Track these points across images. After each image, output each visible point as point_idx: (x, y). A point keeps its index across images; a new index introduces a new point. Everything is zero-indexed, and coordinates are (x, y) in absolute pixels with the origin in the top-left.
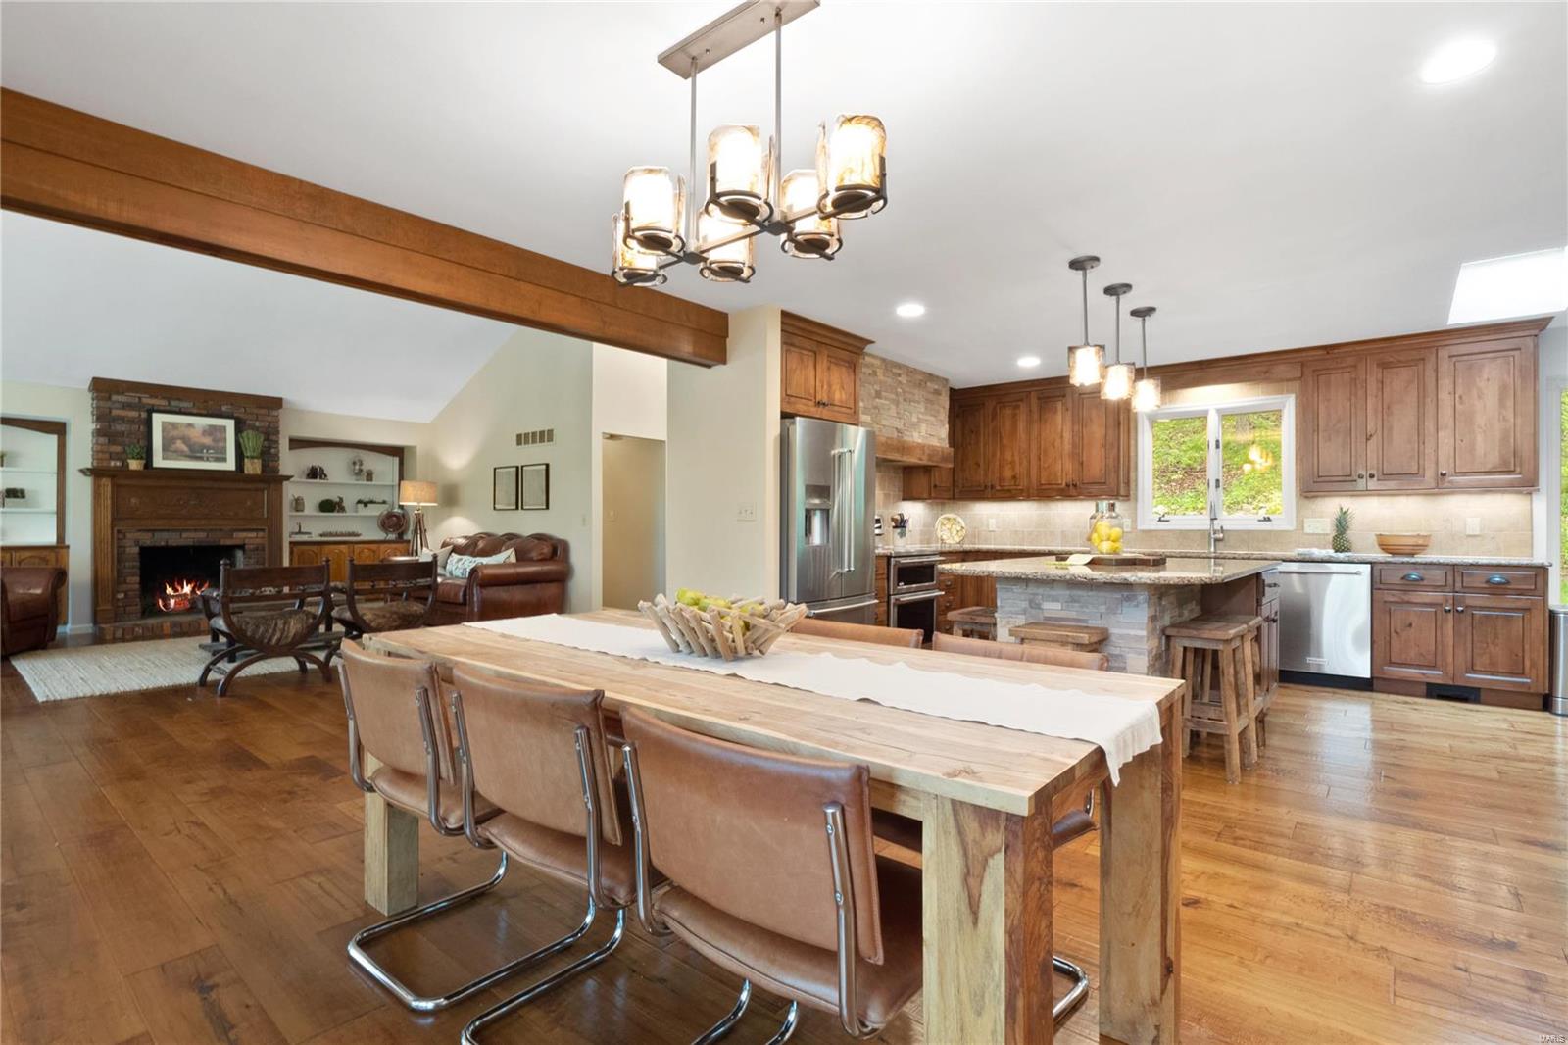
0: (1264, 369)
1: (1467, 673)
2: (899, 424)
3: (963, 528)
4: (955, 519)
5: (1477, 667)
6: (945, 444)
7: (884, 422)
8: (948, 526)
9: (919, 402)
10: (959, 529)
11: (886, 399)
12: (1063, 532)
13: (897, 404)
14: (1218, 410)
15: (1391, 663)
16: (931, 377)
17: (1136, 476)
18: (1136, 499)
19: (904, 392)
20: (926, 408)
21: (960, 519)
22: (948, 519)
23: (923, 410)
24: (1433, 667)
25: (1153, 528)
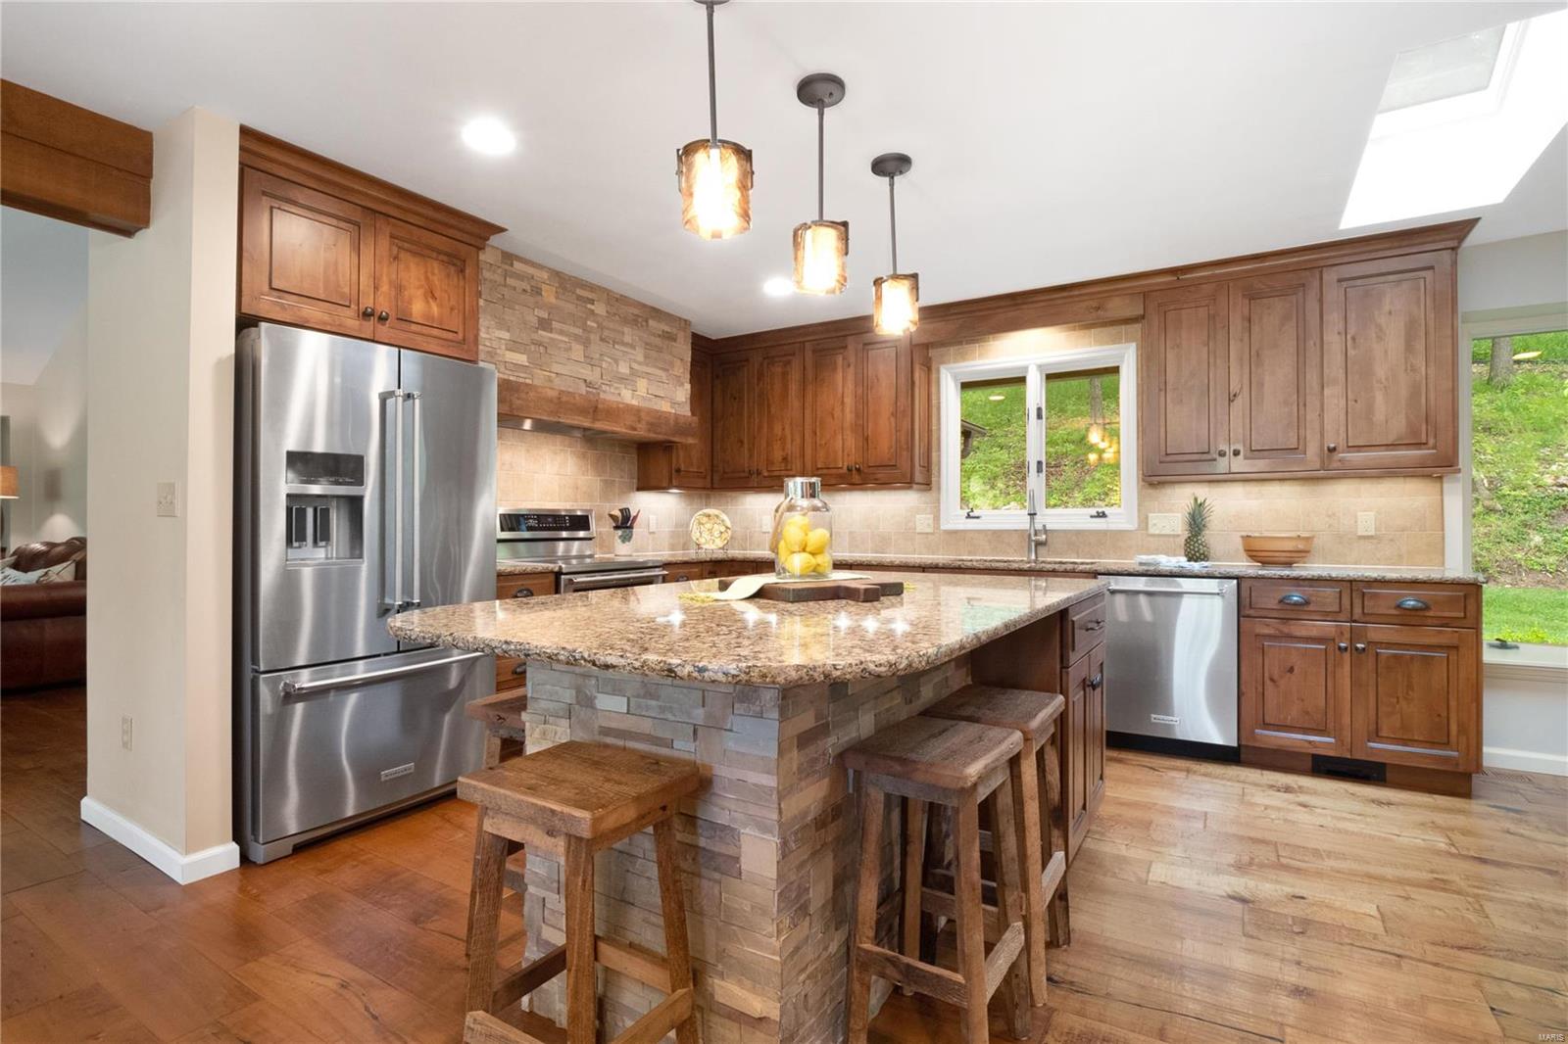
0: (1094, 304)
1: (1369, 741)
2: (587, 373)
3: (727, 528)
4: (717, 516)
5: (1384, 733)
6: (686, 411)
7: (556, 368)
8: (708, 526)
9: (633, 347)
10: (723, 529)
11: (561, 332)
12: (851, 533)
13: (586, 343)
14: (1040, 367)
15: (1266, 726)
16: (656, 313)
17: (939, 456)
18: (939, 489)
19: (601, 327)
20: (646, 357)
21: (724, 516)
22: (709, 516)
23: (641, 358)
24: (1321, 731)
25: (961, 527)
